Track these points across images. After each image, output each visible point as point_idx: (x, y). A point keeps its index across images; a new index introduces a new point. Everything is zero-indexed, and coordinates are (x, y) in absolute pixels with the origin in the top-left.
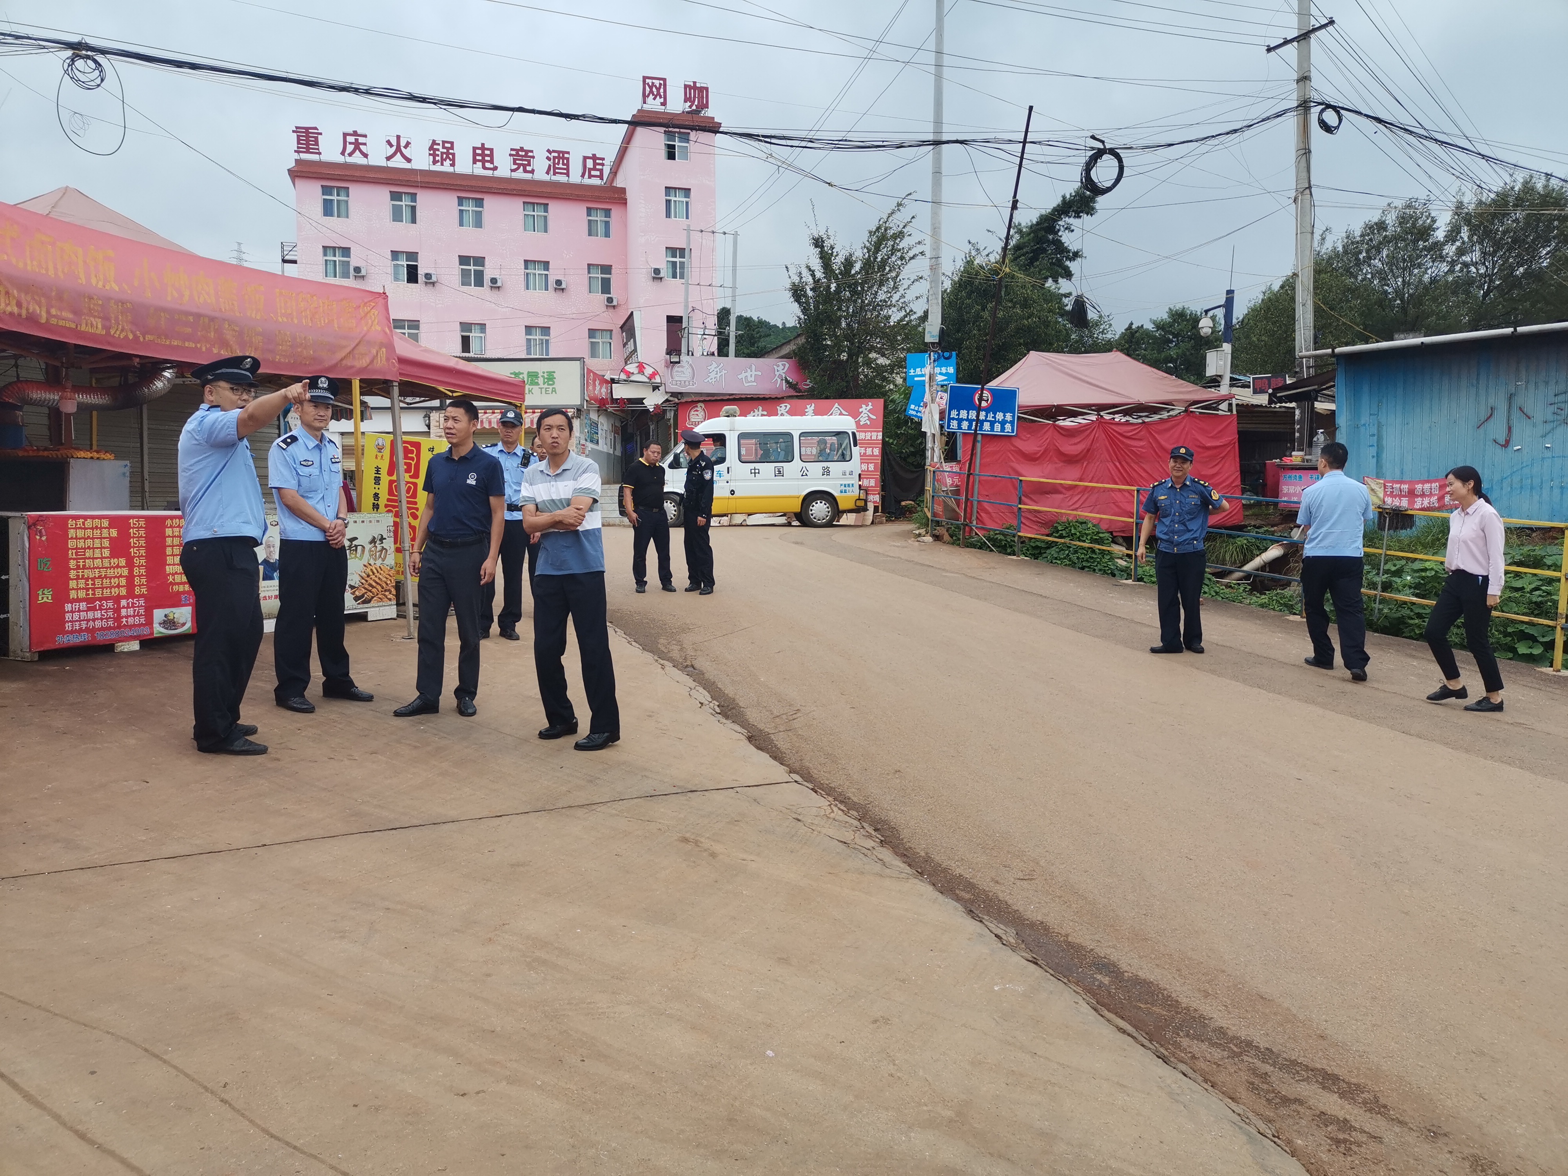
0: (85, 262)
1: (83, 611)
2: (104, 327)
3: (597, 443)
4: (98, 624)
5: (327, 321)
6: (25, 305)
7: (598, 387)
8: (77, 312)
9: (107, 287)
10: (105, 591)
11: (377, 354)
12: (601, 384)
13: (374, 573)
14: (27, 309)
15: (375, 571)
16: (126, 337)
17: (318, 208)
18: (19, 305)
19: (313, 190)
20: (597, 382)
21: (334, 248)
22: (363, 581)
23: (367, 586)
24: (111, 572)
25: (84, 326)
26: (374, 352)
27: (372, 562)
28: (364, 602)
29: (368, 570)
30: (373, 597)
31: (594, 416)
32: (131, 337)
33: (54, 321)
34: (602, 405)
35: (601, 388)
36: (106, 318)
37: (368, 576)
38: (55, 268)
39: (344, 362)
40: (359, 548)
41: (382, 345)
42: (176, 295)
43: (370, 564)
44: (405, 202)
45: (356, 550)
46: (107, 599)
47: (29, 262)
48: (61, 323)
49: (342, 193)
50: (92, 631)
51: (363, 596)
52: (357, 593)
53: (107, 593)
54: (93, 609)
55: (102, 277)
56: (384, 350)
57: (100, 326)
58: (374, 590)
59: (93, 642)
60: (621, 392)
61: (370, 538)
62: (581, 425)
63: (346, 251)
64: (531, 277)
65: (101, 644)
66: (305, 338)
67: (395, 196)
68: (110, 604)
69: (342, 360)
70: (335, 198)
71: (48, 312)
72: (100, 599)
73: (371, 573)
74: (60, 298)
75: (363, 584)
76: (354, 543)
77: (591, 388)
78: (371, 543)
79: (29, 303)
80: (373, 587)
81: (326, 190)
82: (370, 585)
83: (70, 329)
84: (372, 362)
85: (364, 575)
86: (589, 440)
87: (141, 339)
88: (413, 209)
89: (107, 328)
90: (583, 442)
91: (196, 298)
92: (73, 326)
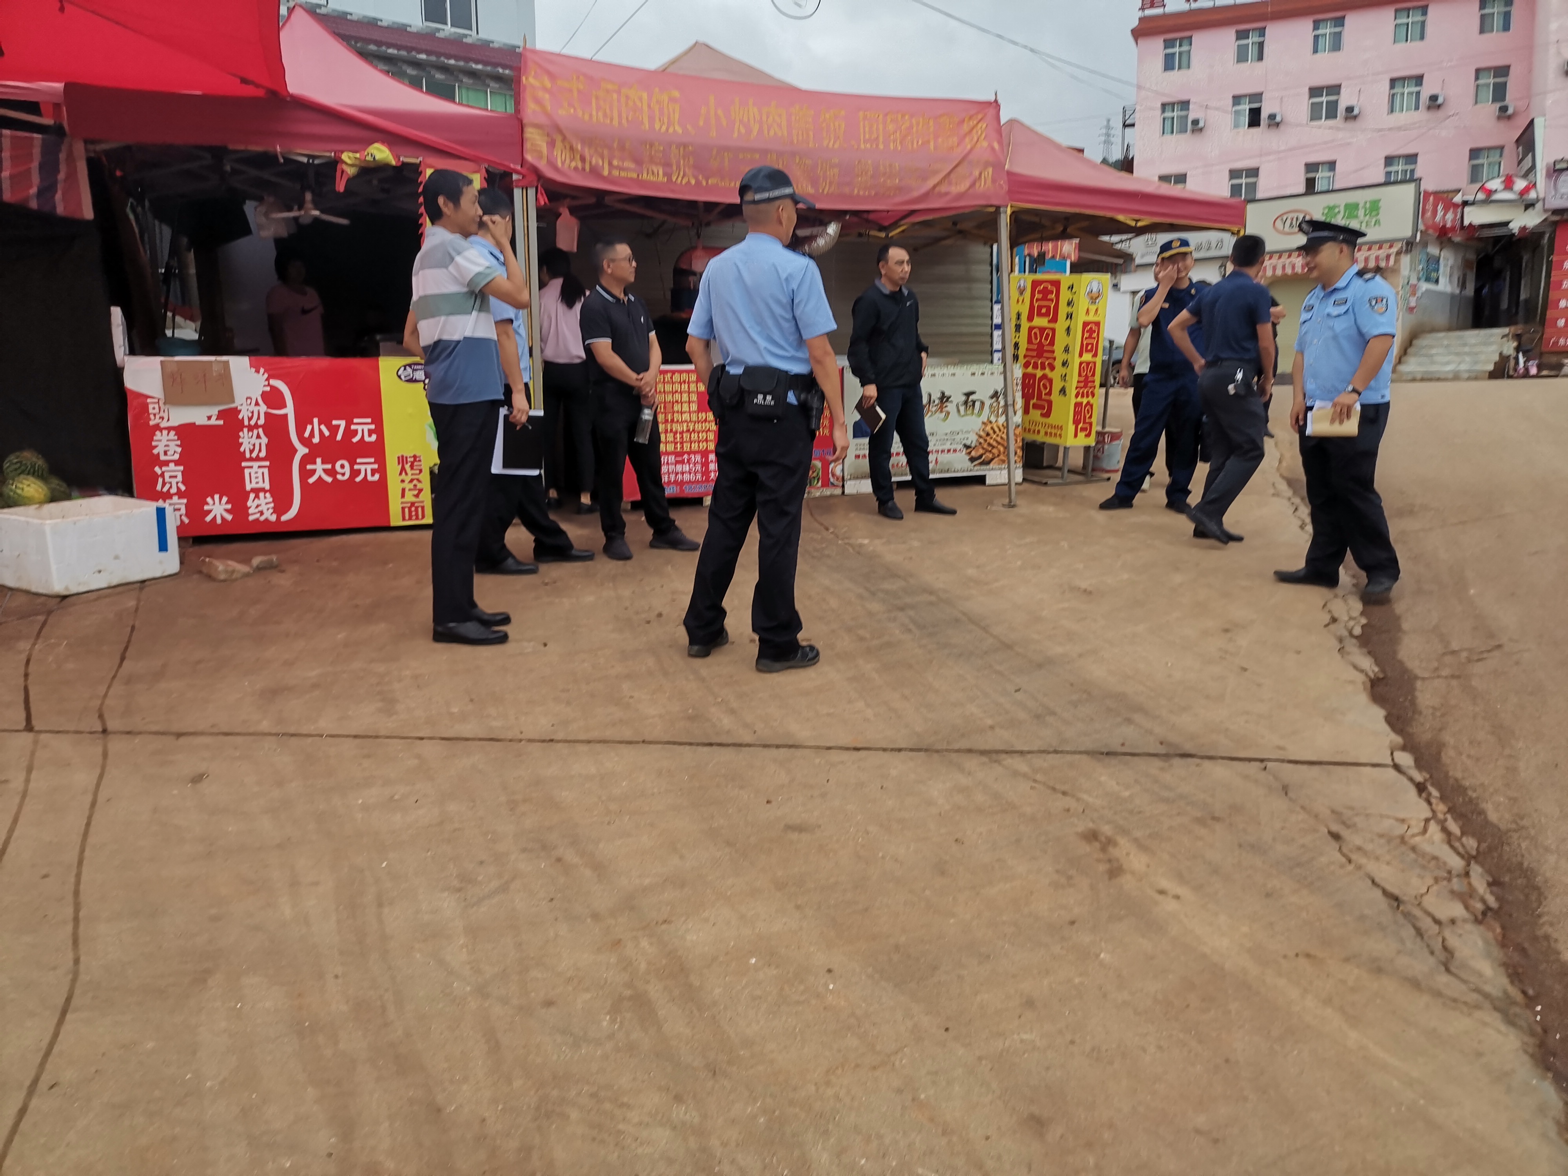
0: (649, 106)
1: (672, 464)
2: (665, 174)
3: (1437, 281)
4: (686, 477)
5: (920, 143)
6: (588, 158)
7: (1440, 214)
8: (639, 162)
9: (671, 130)
10: (693, 445)
11: (980, 174)
12: (1446, 210)
13: (995, 432)
14: (590, 163)
15: (996, 429)
16: (689, 182)
17: (1159, 62)
18: (583, 159)
19: (1156, 46)
20: (1440, 207)
21: (1173, 104)
22: (981, 440)
23: (985, 446)
24: (698, 427)
25: (645, 175)
26: (977, 173)
27: (993, 419)
28: (981, 464)
29: (988, 428)
30: (992, 460)
31: (1433, 250)
32: (693, 182)
33: (616, 173)
34: (1443, 235)
35: (1445, 215)
36: (667, 165)
37: (988, 434)
38: (620, 116)
39: (937, 189)
40: (977, 404)
41: (987, 164)
42: (743, 130)
43: (991, 422)
44: (1253, 39)
45: (974, 405)
46: (695, 453)
47: (594, 113)
48: (623, 174)
49: (1185, 42)
50: (682, 483)
51: (981, 456)
52: (973, 454)
53: (695, 447)
54: (682, 462)
55: (666, 120)
56: (990, 170)
57: (661, 173)
58: (995, 451)
59: (682, 495)
60: (1475, 216)
61: (991, 392)
62: (1411, 261)
63: (1185, 105)
64: (1398, 99)
65: (690, 496)
66: (890, 166)
67: (1242, 35)
68: (698, 458)
69: (934, 187)
70: (1177, 50)
71: (610, 164)
72: (689, 453)
73: (991, 432)
74: (622, 148)
75: (980, 443)
76: (972, 397)
77: (1429, 214)
78: (992, 397)
79: (591, 157)
80: (993, 447)
81: (1168, 44)
82: (989, 444)
83: (631, 179)
84: (973, 185)
85: (982, 433)
86: (1423, 279)
87: (704, 183)
88: (1261, 45)
89: (668, 175)
90: (1413, 281)
91: (766, 132)
92: (635, 176)
